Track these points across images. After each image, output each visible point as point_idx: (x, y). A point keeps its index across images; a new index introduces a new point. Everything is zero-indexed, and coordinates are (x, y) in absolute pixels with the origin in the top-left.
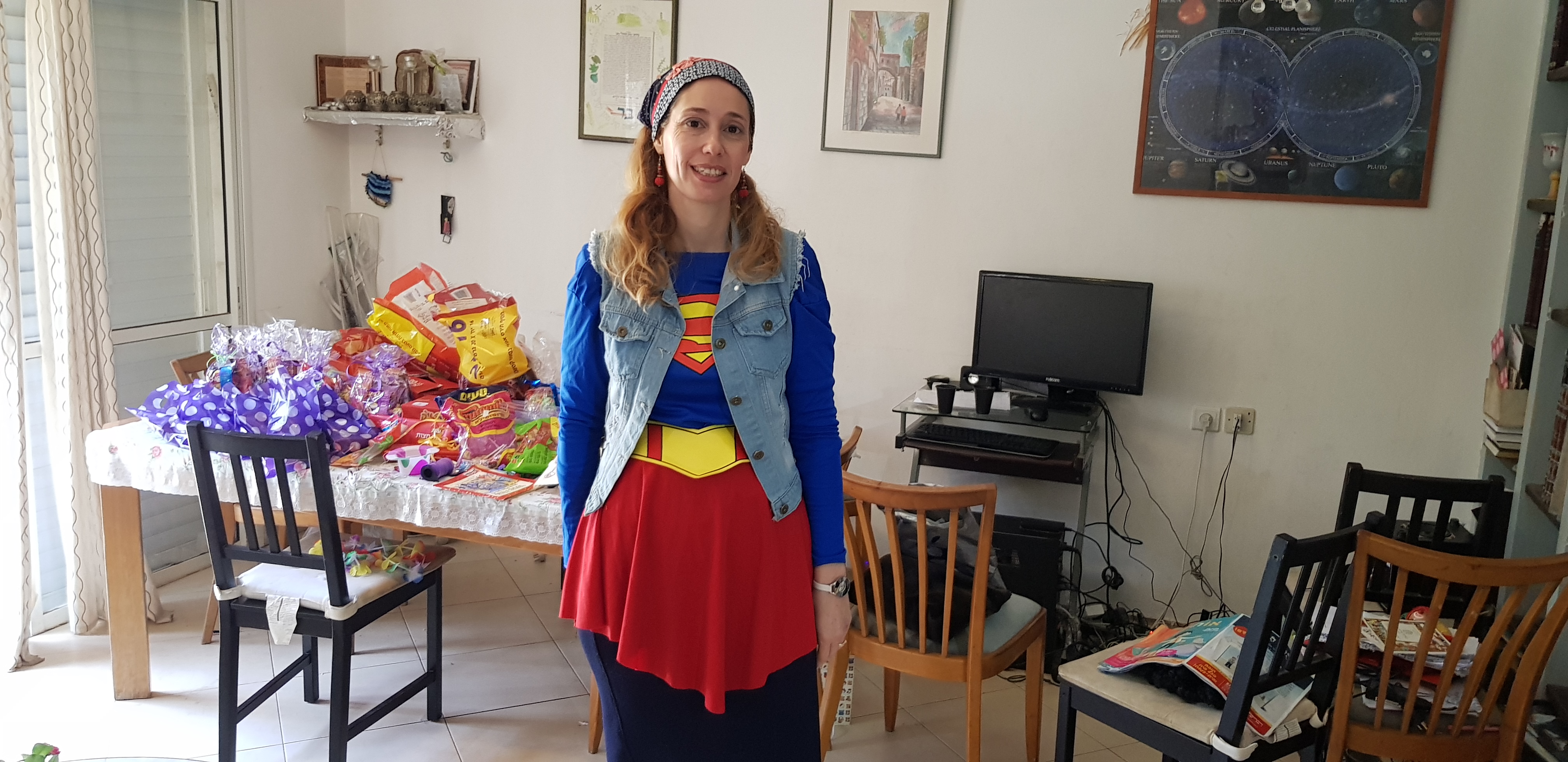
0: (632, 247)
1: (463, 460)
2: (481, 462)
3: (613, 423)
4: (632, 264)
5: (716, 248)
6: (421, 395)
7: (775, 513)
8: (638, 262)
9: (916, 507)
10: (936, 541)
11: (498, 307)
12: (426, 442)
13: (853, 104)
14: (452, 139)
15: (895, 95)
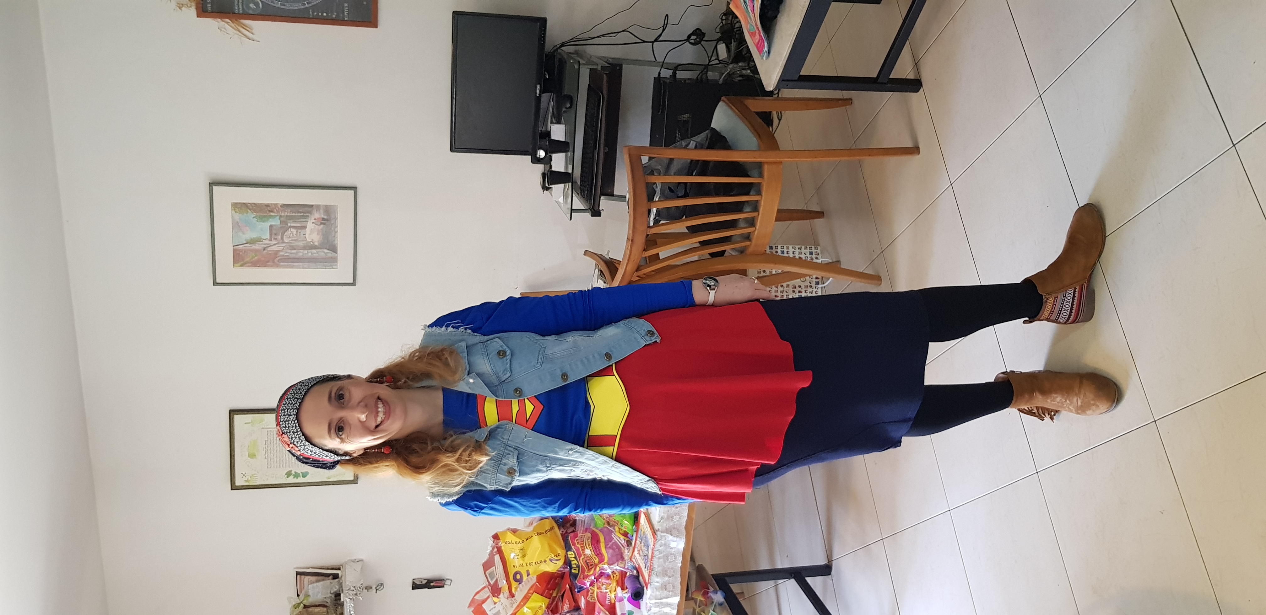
0: (442, 466)
1: (626, 567)
2: (627, 553)
3: (587, 473)
4: (456, 466)
5: (438, 398)
6: (576, 601)
7: (654, 341)
8: (454, 460)
9: (645, 210)
10: (672, 191)
11: (501, 547)
12: (614, 597)
13: (313, 261)
14: (364, 586)
15: (304, 227)
